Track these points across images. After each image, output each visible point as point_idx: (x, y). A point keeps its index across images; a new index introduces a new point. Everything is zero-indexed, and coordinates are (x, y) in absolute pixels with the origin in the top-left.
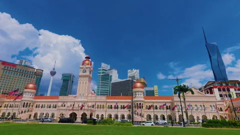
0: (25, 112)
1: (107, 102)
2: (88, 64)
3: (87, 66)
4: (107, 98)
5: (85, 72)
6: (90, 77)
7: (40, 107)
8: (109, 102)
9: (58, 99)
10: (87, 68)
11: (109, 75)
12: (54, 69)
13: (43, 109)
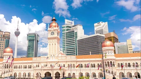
0: (7, 72)
1: (77, 62)
2: (55, 27)
3: (55, 28)
4: (77, 58)
5: (54, 34)
6: (58, 38)
7: (18, 68)
8: (79, 61)
9: (32, 60)
10: (55, 30)
11: (74, 31)
12: (18, 29)
13: (20, 69)
